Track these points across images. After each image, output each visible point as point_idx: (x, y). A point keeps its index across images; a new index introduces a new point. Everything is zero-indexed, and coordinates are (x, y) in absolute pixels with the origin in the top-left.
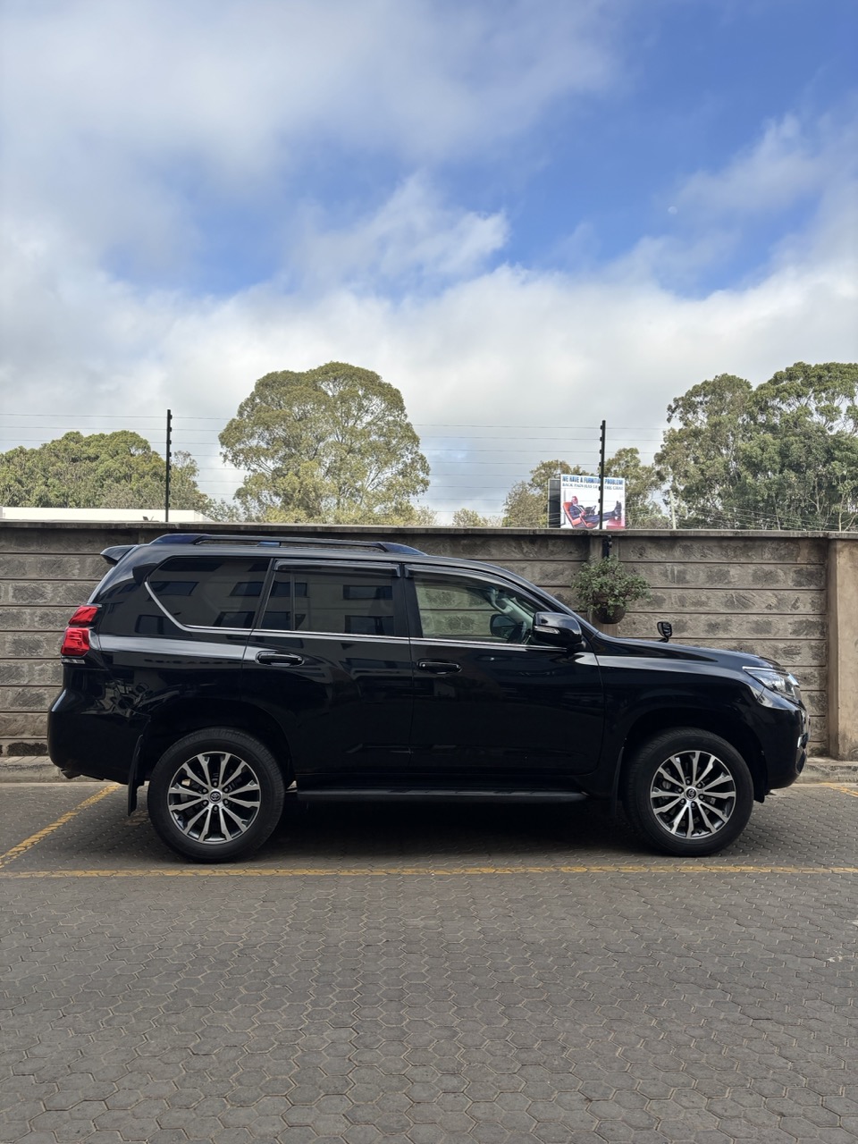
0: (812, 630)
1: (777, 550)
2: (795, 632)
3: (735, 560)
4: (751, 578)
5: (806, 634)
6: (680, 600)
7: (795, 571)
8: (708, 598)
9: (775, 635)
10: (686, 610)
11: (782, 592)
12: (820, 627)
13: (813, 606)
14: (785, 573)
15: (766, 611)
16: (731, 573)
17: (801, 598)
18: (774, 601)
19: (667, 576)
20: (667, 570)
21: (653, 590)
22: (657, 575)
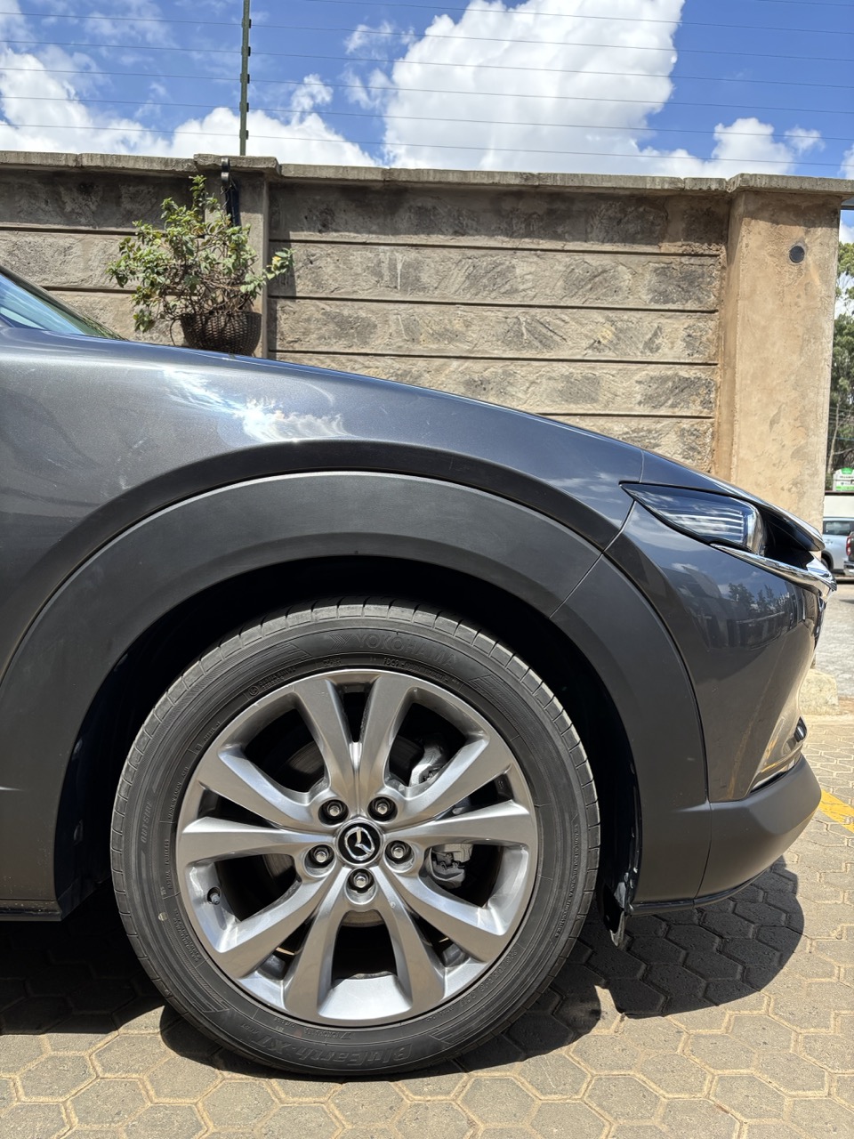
0: (685, 395)
1: (619, 222)
2: (648, 399)
3: (527, 243)
4: (560, 283)
5: (673, 406)
6: (407, 329)
7: (656, 269)
8: (468, 325)
9: (606, 406)
10: (418, 349)
11: (626, 315)
12: (703, 391)
13: (688, 345)
14: (634, 274)
15: (591, 355)
16: (518, 271)
17: (667, 330)
18: (607, 333)
19: (381, 276)
20: (380, 263)
21: (349, 303)
22: (359, 270)
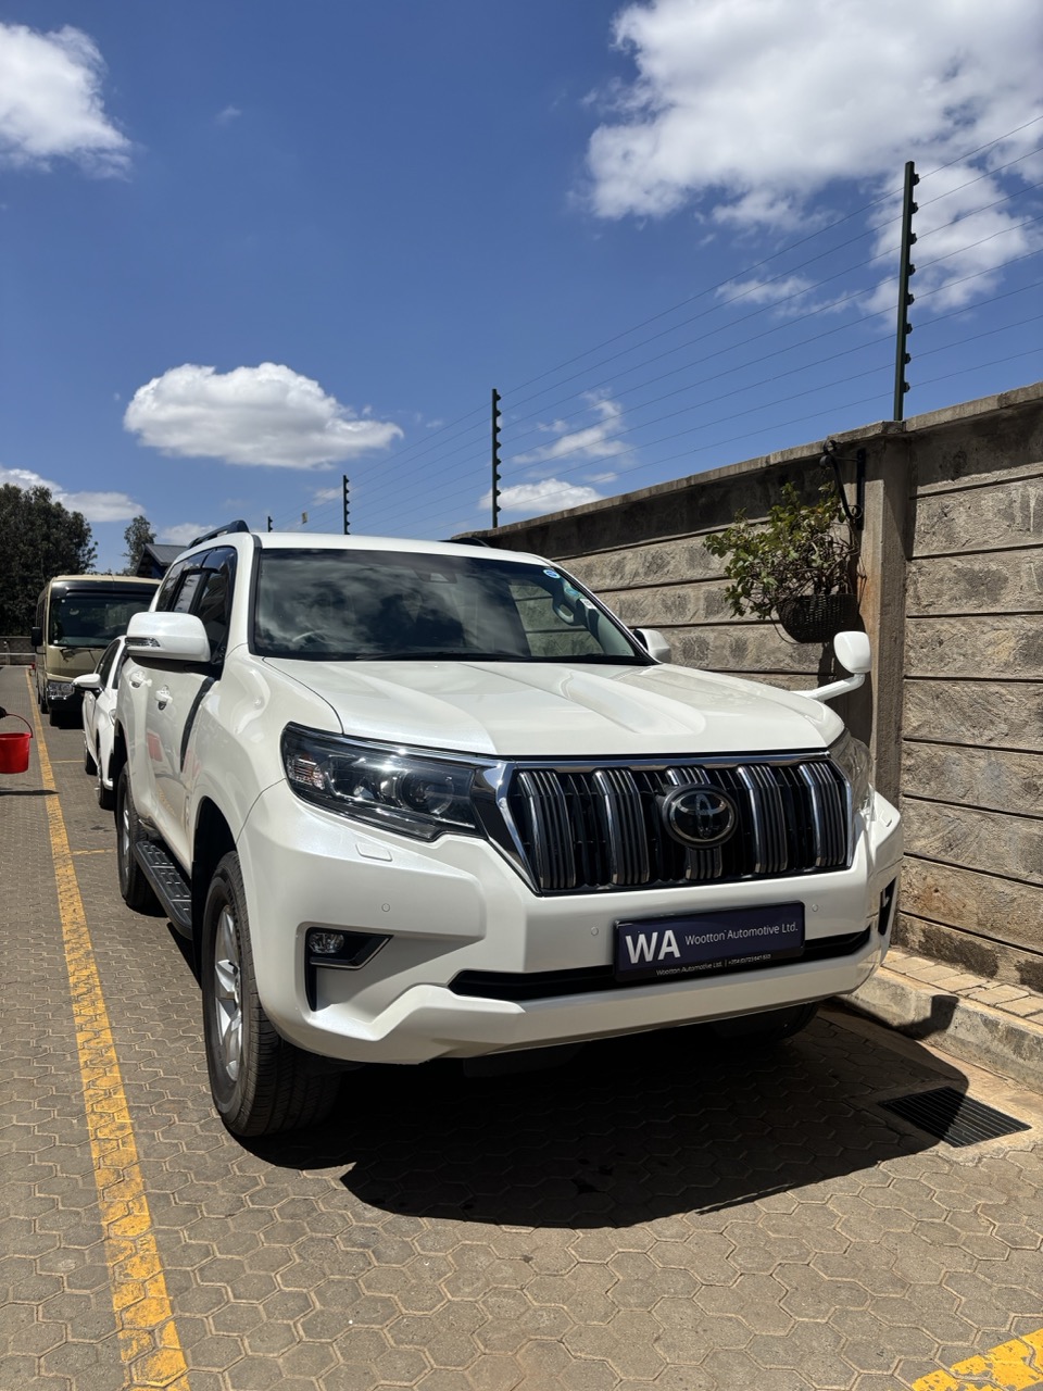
6: (1040, 580)
19: (1013, 520)
20: (1012, 503)
21: (980, 556)
22: (990, 516)
